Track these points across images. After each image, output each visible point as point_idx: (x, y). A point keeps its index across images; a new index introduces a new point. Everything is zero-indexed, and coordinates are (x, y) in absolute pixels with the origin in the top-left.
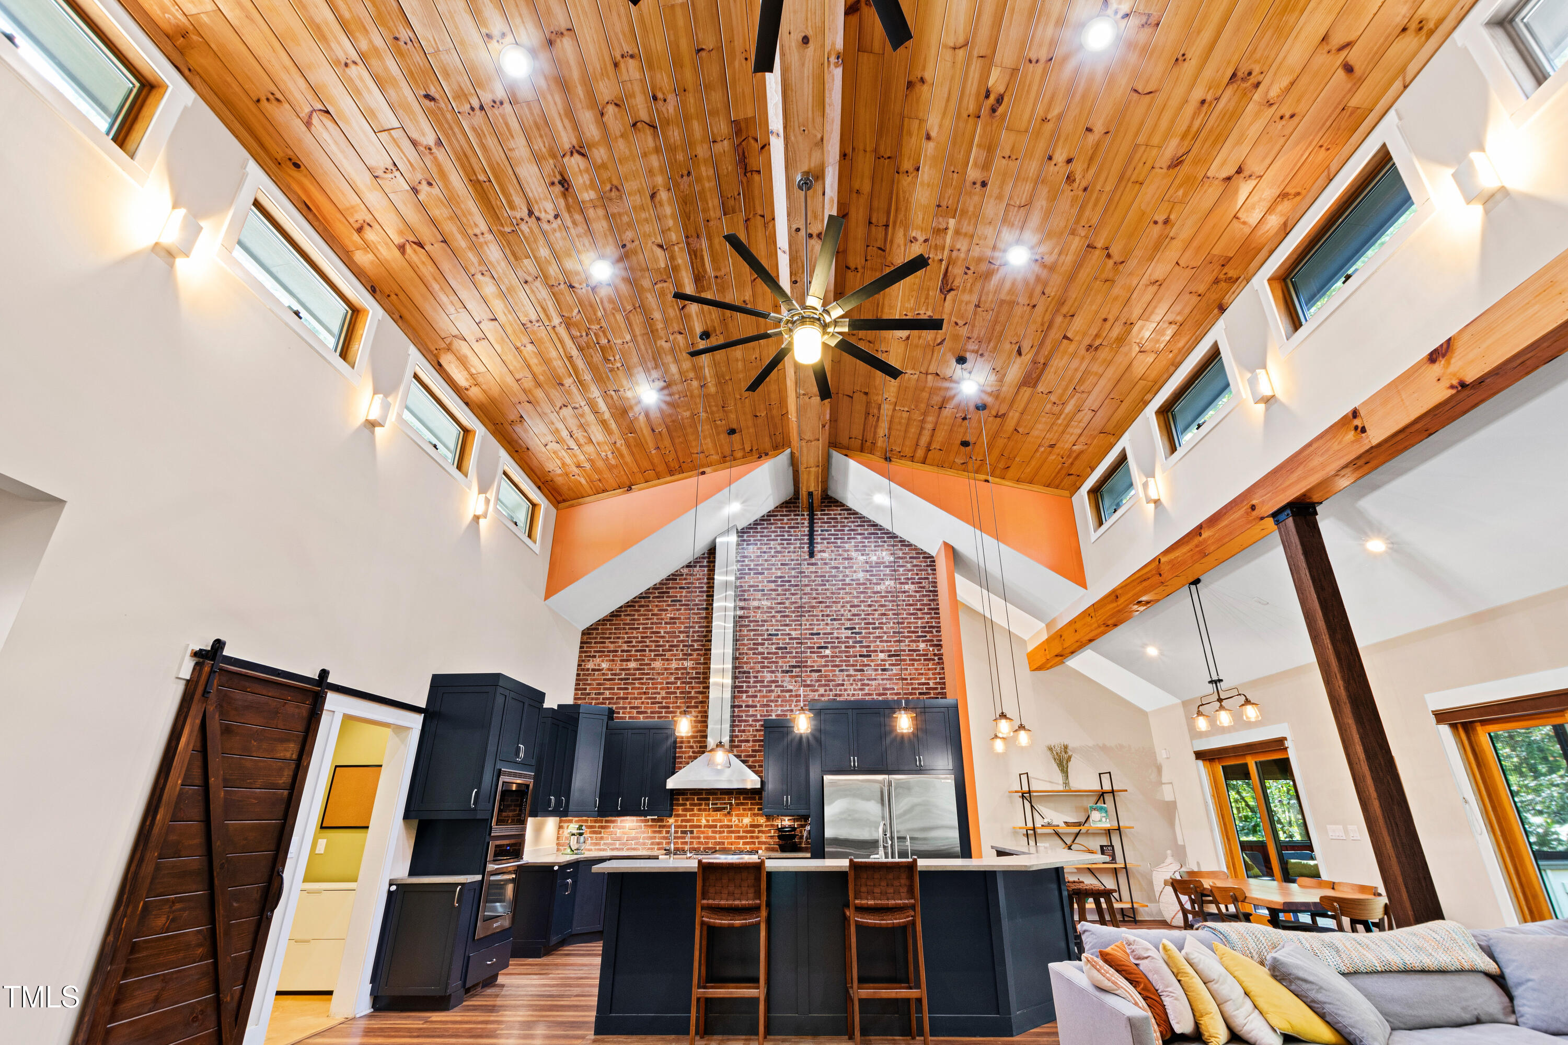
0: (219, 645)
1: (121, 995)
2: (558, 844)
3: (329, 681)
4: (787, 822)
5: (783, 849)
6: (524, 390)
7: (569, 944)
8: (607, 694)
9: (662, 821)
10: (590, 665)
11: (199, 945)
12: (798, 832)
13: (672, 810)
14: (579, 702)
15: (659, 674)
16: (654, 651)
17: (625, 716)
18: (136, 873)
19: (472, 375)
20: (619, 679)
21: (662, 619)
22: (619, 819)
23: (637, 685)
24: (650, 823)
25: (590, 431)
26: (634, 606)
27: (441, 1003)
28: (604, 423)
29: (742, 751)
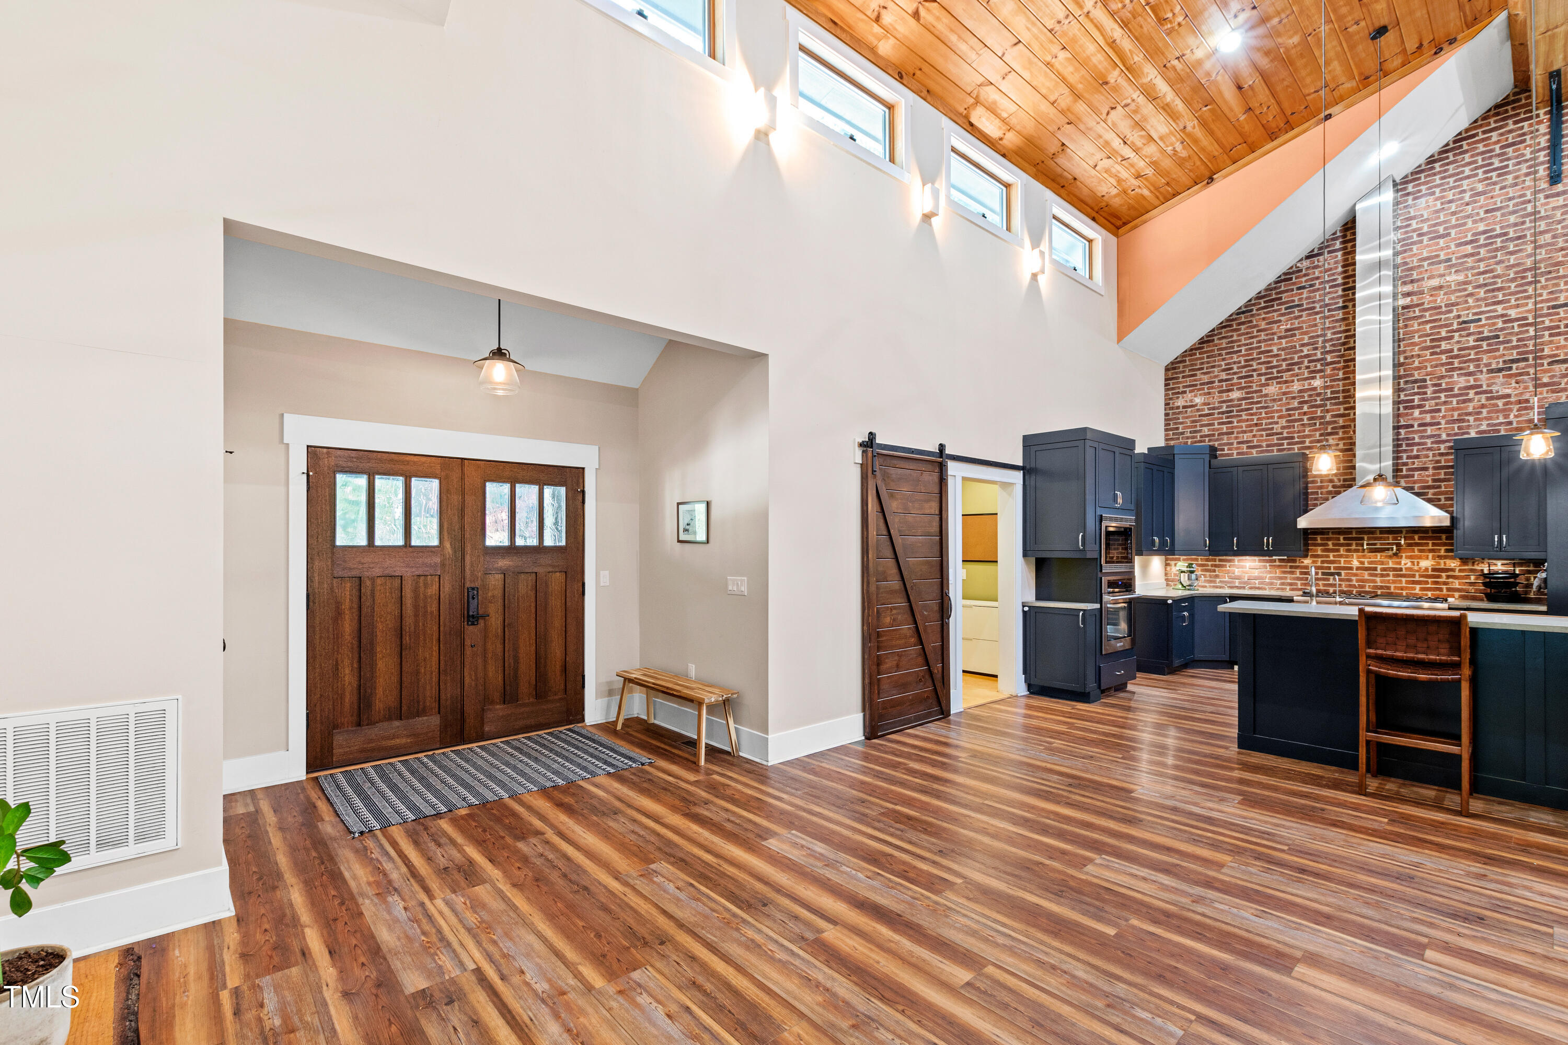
0: (872, 435)
1: (879, 662)
2: (1167, 580)
3: (947, 452)
4: (1499, 566)
5: (1491, 598)
6: (1062, 112)
7: (1193, 668)
8: (1206, 430)
9: (1295, 561)
10: (1180, 402)
11: (912, 637)
12: (1522, 580)
13: (1308, 550)
14: (1172, 443)
15: (1274, 400)
16: (1266, 374)
17: (1232, 452)
18: (868, 591)
19: (1003, 120)
20: (1219, 413)
21: (1273, 334)
22: (1236, 558)
23: (1244, 417)
24: (1277, 563)
25: (1148, 127)
26: (1231, 326)
27: (1083, 697)
28: (1167, 109)
29: (1415, 482)
